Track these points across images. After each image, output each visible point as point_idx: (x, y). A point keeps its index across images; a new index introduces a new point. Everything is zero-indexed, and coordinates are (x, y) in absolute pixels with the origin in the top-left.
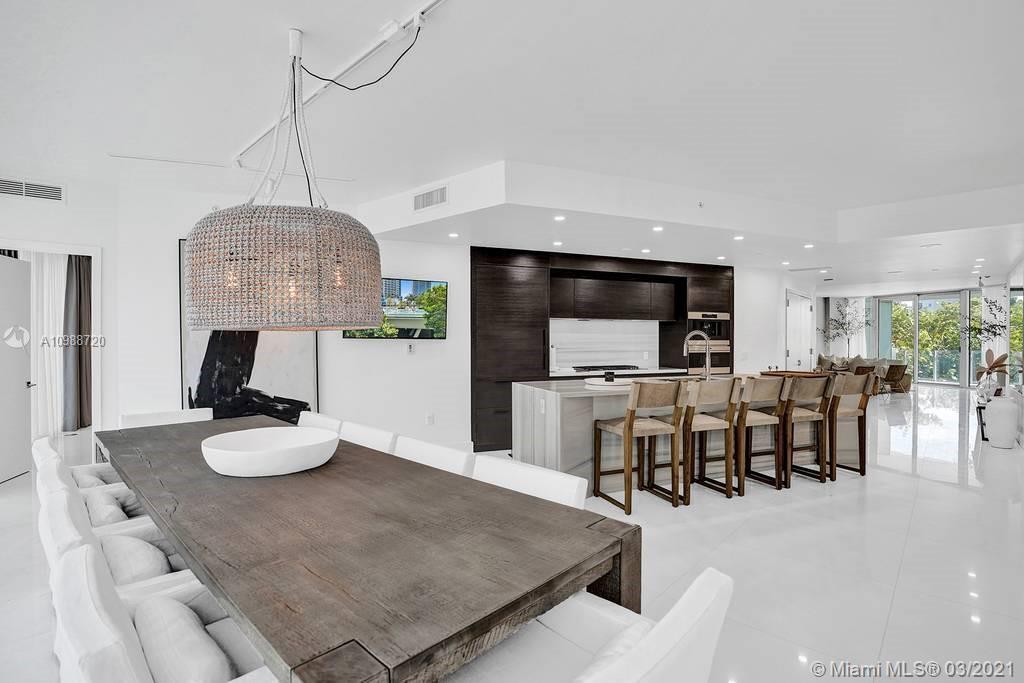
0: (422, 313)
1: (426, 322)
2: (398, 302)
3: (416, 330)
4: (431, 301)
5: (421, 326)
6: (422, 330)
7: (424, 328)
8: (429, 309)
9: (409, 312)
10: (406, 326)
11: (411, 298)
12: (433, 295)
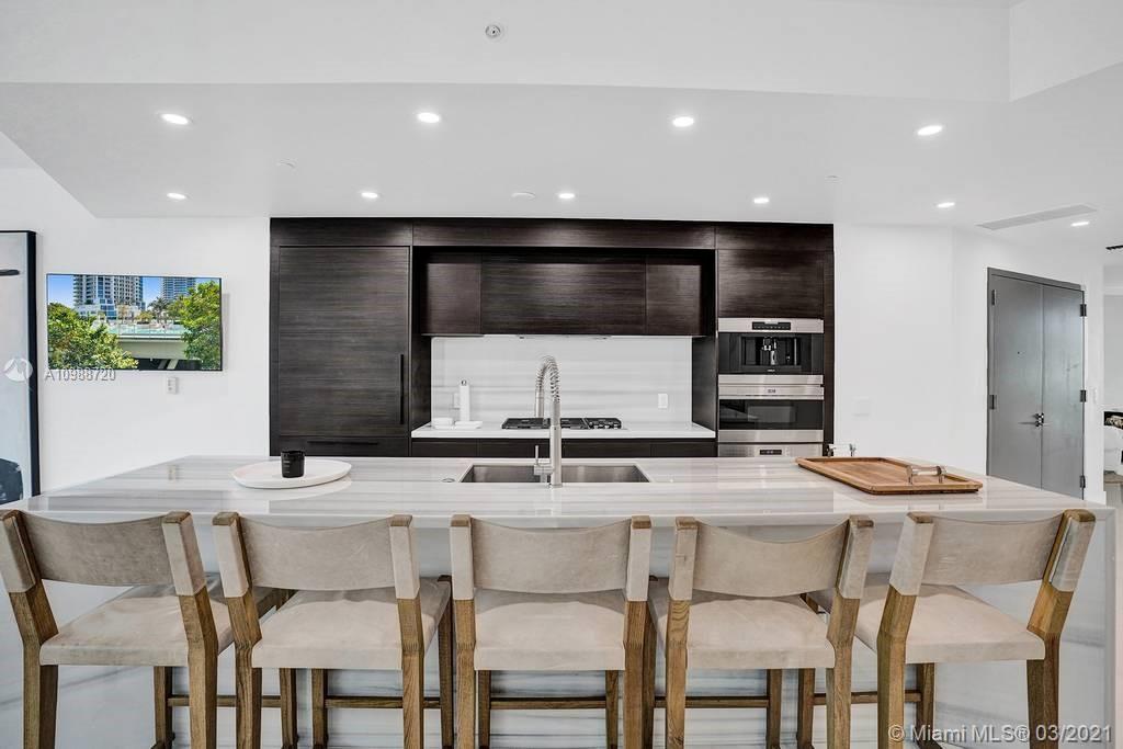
0: (180, 331)
1: (186, 346)
2: (137, 313)
3: (169, 361)
4: (196, 311)
5: (179, 354)
6: (180, 361)
7: (184, 357)
8: (193, 323)
9: (157, 329)
10: (151, 354)
11: (160, 305)
12: (199, 300)
